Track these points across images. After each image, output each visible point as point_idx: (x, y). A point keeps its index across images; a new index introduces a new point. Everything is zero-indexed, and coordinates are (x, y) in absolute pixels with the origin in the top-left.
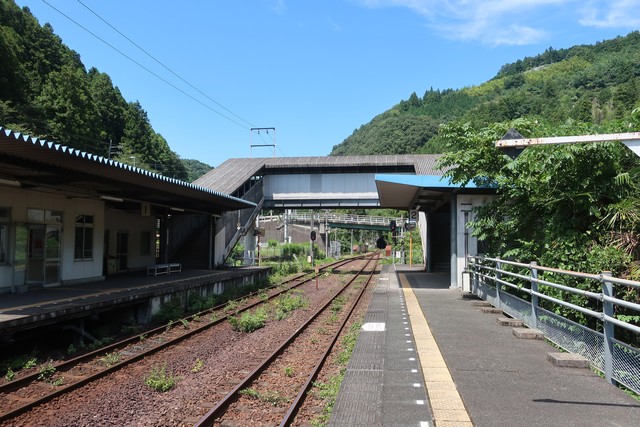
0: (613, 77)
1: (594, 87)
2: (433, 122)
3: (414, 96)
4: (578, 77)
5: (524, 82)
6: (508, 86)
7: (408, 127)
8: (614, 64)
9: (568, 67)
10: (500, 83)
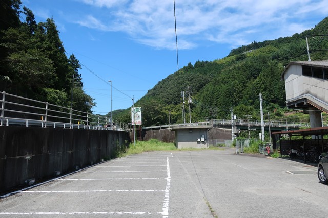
0: (291, 54)
1: (283, 59)
2: (205, 77)
3: (190, 64)
4: (274, 54)
5: (245, 57)
6: (238, 59)
7: (192, 79)
8: (291, 48)
9: (267, 50)
10: (234, 57)
